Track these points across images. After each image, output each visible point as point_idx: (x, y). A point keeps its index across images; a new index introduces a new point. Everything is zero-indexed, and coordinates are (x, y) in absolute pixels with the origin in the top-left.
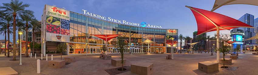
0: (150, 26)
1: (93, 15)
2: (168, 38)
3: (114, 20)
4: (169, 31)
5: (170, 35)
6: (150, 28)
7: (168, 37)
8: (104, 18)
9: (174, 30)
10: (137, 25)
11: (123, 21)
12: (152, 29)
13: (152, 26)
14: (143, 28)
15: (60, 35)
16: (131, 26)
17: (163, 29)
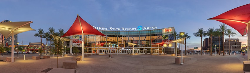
0: (145, 28)
1: (98, 28)
2: (163, 38)
3: (114, 29)
4: (165, 30)
5: (166, 34)
6: (146, 31)
7: (164, 36)
8: (107, 29)
9: (170, 29)
10: (134, 29)
11: (122, 28)
12: (148, 30)
13: (148, 28)
14: (139, 31)
15: (79, 44)
16: (129, 31)
17: (158, 29)
